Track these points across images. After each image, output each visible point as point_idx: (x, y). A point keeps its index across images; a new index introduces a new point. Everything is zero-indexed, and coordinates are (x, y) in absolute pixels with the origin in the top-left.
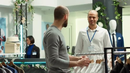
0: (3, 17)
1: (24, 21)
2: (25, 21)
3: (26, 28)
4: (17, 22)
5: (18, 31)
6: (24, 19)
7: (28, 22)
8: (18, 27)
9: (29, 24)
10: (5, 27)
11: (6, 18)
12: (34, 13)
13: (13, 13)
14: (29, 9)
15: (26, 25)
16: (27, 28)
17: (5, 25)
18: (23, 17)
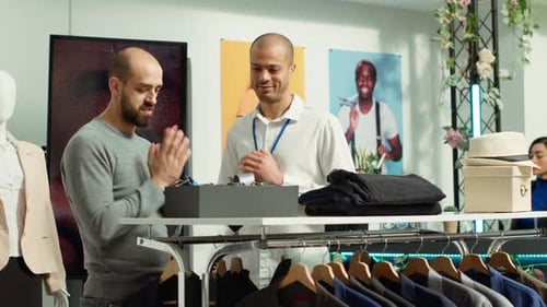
0: (389, 52)
1: (489, 67)
2: (492, 64)
3: (498, 100)
4: (452, 72)
5: (458, 111)
6: (486, 55)
7: (503, 73)
8: (458, 93)
9: (509, 78)
10: (400, 97)
11: (402, 53)
12: (536, 27)
13: (439, 32)
14: (510, 10)
15: (496, 85)
16: (498, 97)
17: (397, 85)
18: (480, 49)
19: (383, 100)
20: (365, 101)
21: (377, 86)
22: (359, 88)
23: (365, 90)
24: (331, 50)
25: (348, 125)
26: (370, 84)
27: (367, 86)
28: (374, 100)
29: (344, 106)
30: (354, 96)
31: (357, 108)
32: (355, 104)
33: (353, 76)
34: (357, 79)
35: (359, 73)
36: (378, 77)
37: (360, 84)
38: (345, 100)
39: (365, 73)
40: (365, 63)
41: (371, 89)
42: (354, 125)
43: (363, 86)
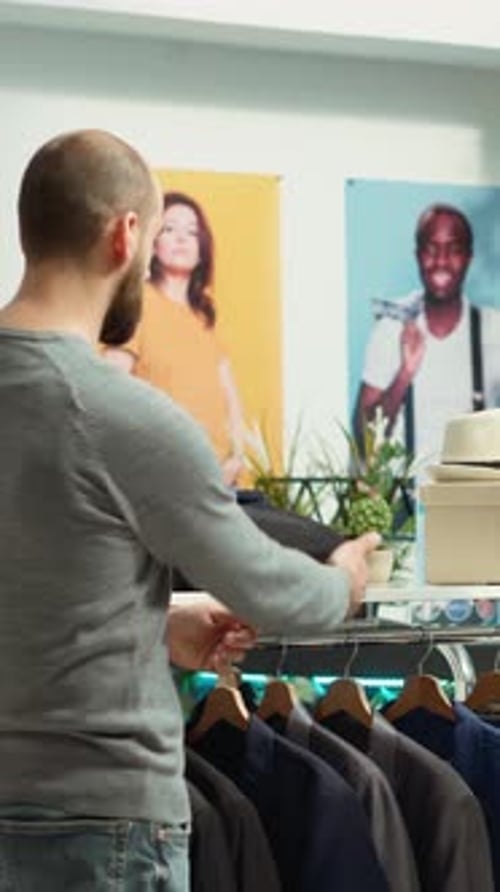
19: (491, 303)
20: (442, 306)
21: (475, 268)
22: (426, 274)
23: (441, 279)
24: (351, 182)
25: (396, 366)
26: (456, 263)
27: (448, 269)
28: (466, 303)
29: (386, 321)
30: (413, 294)
31: (421, 322)
32: (414, 314)
33: (411, 245)
34: (421, 252)
35: (425, 237)
36: (477, 246)
37: (429, 263)
38: (386, 304)
39: (443, 236)
40: (441, 212)
41: (459, 277)
42: (410, 367)
43: (435, 268)
